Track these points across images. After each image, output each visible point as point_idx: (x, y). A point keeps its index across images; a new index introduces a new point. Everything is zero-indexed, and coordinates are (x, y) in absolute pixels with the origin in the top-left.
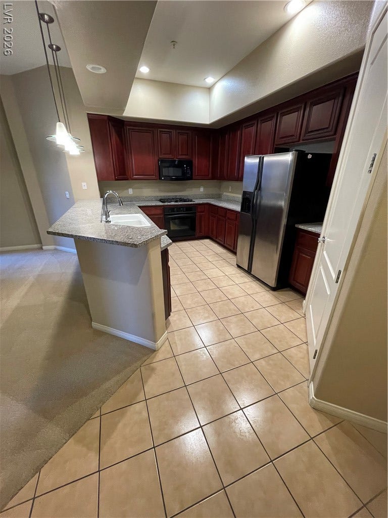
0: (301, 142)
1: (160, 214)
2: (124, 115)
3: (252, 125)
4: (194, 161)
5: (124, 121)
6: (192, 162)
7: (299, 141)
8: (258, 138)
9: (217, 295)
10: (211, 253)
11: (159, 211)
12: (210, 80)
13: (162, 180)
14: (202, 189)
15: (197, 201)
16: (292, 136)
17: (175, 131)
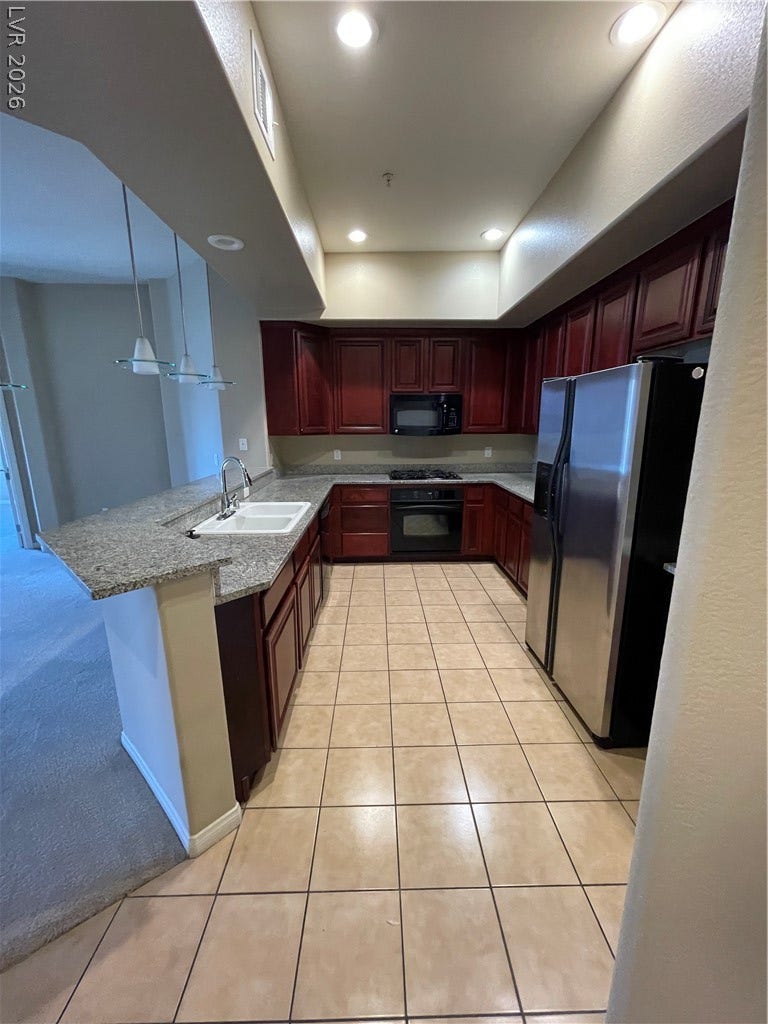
0: (697, 337)
1: (384, 502)
2: (323, 317)
3: (584, 313)
4: (466, 396)
5: (329, 329)
6: (461, 396)
7: (691, 334)
8: (598, 338)
9: (432, 725)
10: (482, 597)
11: (380, 497)
12: (493, 235)
13: (394, 433)
14: (488, 453)
15: (466, 479)
16: (675, 324)
17: (427, 340)
